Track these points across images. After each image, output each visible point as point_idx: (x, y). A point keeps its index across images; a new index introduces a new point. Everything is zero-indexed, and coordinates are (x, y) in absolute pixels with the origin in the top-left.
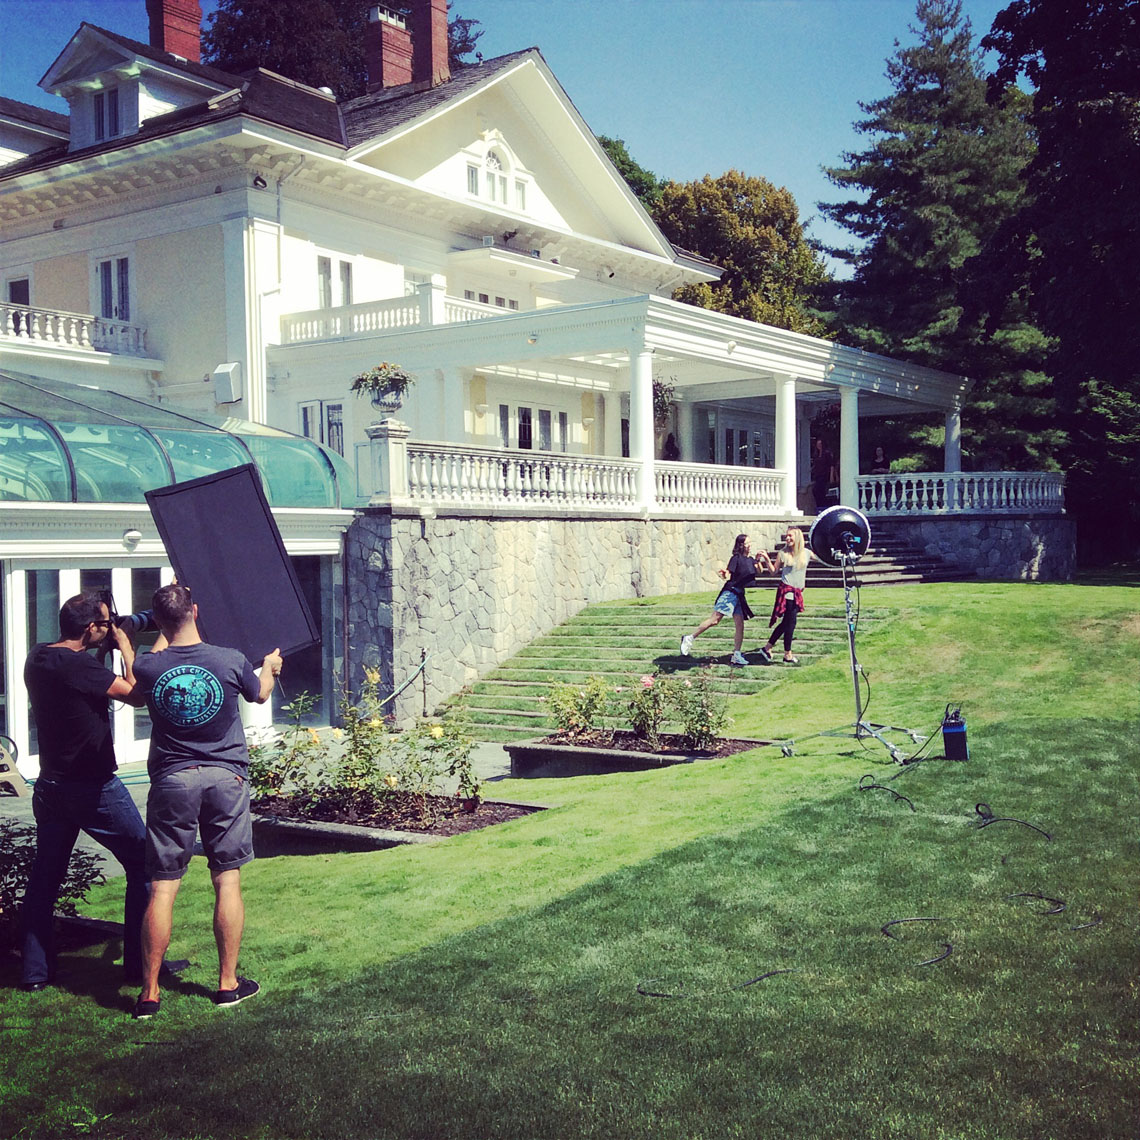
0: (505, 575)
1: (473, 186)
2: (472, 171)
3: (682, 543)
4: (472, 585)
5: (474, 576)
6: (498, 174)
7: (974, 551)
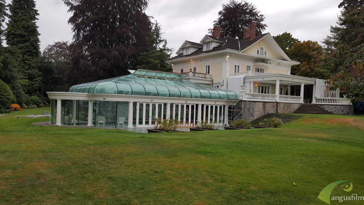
0: (256, 109)
1: (258, 53)
2: (258, 51)
3: (283, 106)
4: (252, 110)
5: (252, 109)
6: (262, 51)
7: (333, 110)
